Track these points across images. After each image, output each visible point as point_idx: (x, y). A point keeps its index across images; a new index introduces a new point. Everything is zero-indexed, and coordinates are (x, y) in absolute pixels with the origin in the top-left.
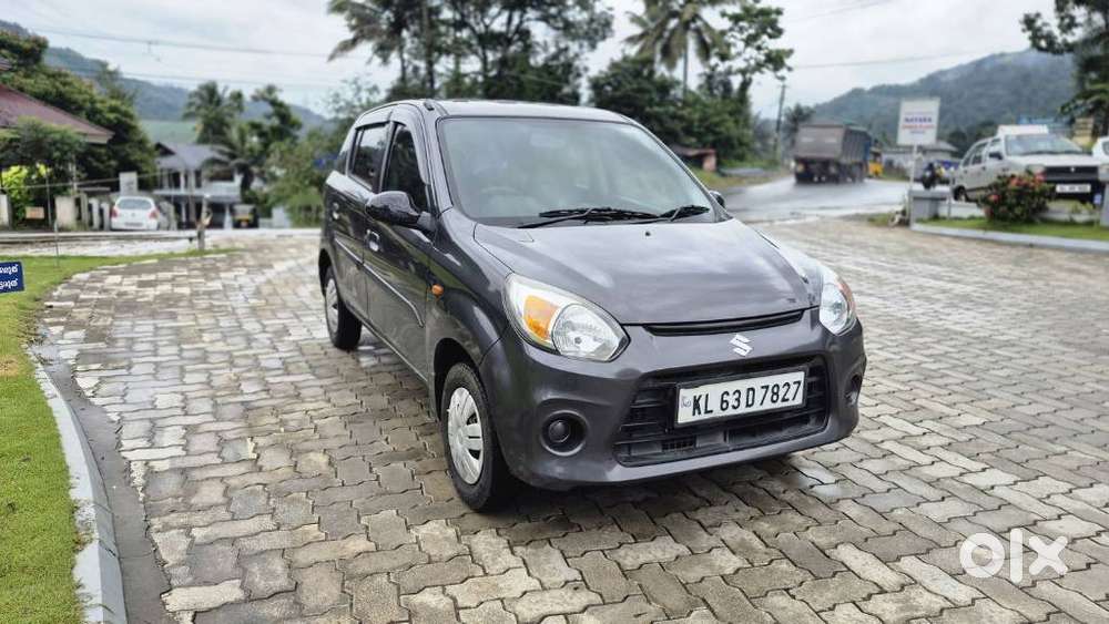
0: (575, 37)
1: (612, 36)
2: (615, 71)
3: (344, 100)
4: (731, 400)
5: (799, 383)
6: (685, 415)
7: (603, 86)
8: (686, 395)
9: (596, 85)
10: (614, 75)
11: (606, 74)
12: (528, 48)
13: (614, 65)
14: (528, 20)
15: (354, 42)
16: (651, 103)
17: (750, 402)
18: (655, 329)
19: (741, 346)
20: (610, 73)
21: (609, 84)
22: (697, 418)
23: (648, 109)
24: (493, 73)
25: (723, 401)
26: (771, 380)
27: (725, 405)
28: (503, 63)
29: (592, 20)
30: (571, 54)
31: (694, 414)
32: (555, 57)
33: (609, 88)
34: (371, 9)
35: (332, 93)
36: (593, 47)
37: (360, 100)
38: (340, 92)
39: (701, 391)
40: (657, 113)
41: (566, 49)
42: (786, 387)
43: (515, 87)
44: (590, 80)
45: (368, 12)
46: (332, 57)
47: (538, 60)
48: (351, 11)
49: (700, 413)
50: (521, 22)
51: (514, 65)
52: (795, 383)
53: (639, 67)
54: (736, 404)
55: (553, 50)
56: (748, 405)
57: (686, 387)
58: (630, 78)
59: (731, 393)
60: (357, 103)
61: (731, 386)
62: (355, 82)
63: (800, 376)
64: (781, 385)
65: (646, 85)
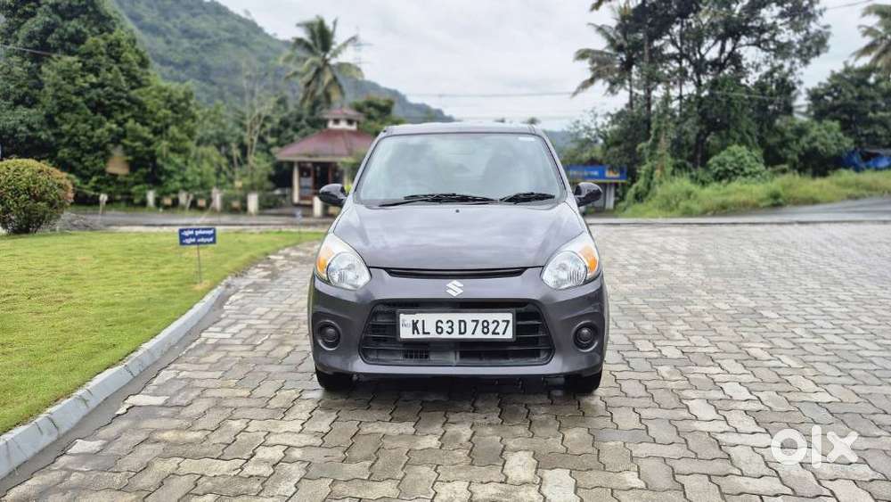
0: (785, 56)
1: (826, 51)
2: (835, 82)
3: (584, 125)
4: (446, 327)
5: (508, 322)
6: (406, 333)
7: (822, 97)
8: (406, 319)
9: (815, 96)
10: (834, 86)
11: (825, 85)
12: (740, 70)
13: (835, 76)
14: (741, 46)
15: (592, 81)
16: (875, 108)
17: (463, 331)
18: (393, 272)
19: (455, 289)
20: (830, 84)
21: (829, 94)
22: (416, 336)
23: (871, 114)
24: (706, 93)
25: (437, 327)
26: (481, 317)
27: (440, 330)
28: (714, 85)
29: (806, 39)
30: (786, 69)
31: (414, 333)
32: (770, 74)
33: (829, 98)
34: (607, 54)
35: (574, 121)
36: (806, 62)
37: (596, 124)
38: (581, 119)
39: (419, 317)
40: (882, 117)
41: (781, 67)
42: (496, 324)
43: (724, 104)
44: (808, 92)
45: (605, 56)
46: (575, 94)
47: (752, 79)
48: (592, 58)
49: (418, 333)
50: (734, 49)
51: (723, 86)
52: (503, 321)
53: (863, 76)
54: (450, 330)
55: (766, 69)
56: (460, 333)
57: (405, 313)
58: (852, 88)
59: (445, 322)
60: (593, 127)
61: (445, 317)
62: (592, 111)
63: (509, 317)
64: (490, 321)
65: (872, 92)
